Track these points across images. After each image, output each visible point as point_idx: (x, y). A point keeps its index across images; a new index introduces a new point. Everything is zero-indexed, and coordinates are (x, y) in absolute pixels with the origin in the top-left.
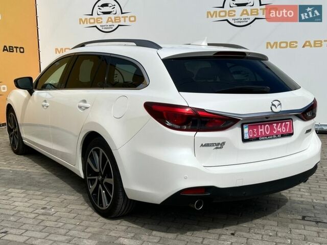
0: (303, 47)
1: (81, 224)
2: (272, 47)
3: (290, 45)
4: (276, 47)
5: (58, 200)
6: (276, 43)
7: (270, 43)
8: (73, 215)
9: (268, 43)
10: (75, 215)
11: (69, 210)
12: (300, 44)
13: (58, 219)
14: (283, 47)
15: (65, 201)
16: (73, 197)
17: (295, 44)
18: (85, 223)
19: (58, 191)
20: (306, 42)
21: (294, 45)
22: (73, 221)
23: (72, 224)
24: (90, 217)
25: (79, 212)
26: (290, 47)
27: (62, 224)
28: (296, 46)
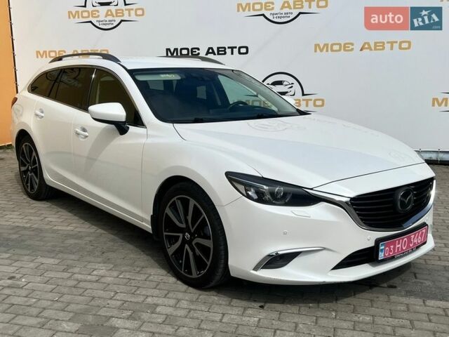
0: (361, 50)
1: (61, 299)
2: (321, 51)
3: (345, 47)
4: (327, 51)
5: (32, 265)
6: (326, 45)
7: (319, 45)
8: (50, 287)
9: (317, 46)
10: (54, 287)
11: (46, 279)
12: (357, 47)
13: (30, 294)
14: (336, 51)
15: (42, 266)
16: (53, 260)
17: (351, 47)
18: (66, 298)
19: (33, 252)
20: (365, 43)
21: (349, 47)
22: (50, 296)
23: (48, 300)
24: (73, 289)
25: (60, 282)
26: (345, 50)
27: (34, 300)
28: (352, 49)
